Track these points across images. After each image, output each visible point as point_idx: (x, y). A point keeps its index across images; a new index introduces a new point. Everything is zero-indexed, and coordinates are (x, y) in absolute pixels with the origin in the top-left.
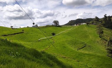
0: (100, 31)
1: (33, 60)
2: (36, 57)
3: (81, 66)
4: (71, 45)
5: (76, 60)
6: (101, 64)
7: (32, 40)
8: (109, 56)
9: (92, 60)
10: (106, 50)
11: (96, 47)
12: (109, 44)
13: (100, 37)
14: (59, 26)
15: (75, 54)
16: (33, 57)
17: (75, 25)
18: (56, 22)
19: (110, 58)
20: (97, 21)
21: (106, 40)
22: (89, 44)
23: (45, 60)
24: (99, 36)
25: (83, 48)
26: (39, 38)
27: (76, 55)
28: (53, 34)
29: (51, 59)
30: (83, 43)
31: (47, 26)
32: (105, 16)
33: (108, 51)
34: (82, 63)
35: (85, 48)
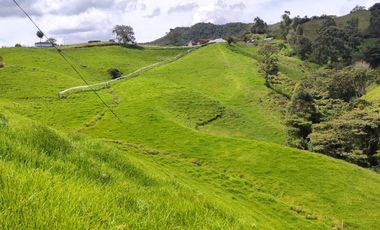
0: (268, 67)
1: (37, 165)
2: (49, 153)
3: (206, 177)
4: (176, 113)
5: (192, 160)
6: (267, 170)
7: (37, 94)
8: (292, 146)
9: (240, 158)
10: (285, 128)
11: (255, 117)
12: (295, 107)
13: (269, 86)
14: (135, 46)
15: (187, 141)
16: (39, 152)
17: (190, 45)
18: (125, 32)
19: (296, 149)
20: (260, 33)
21: (285, 95)
22: (233, 108)
23: (82, 165)
24: (263, 80)
25: (215, 122)
26: (63, 88)
27: (189, 143)
28: (115, 74)
29: (105, 160)
30: (213, 104)
31: (92, 45)
32: (284, 17)
33: (291, 128)
34: (209, 170)
35: (219, 119)
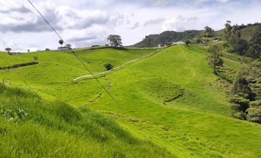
0: (216, 61)
1: (60, 128)
2: (67, 121)
3: (172, 139)
4: (150, 93)
5: (161, 126)
6: (217, 134)
7: (58, 81)
8: (234, 117)
9: (196, 126)
11: (206, 96)
12: (236, 89)
13: (216, 74)
14: (122, 48)
15: (157, 113)
16: (61, 120)
17: (159, 46)
18: (115, 39)
19: (238, 120)
20: (209, 37)
21: (228, 81)
22: (191, 90)
23: (88, 128)
24: (212, 70)
25: (177, 99)
26: (75, 77)
27: (159, 115)
28: (109, 67)
29: (103, 125)
30: (176, 87)
31: (94, 48)
32: (227, 25)
33: (234, 104)
34: (174, 133)
35: (181, 98)
